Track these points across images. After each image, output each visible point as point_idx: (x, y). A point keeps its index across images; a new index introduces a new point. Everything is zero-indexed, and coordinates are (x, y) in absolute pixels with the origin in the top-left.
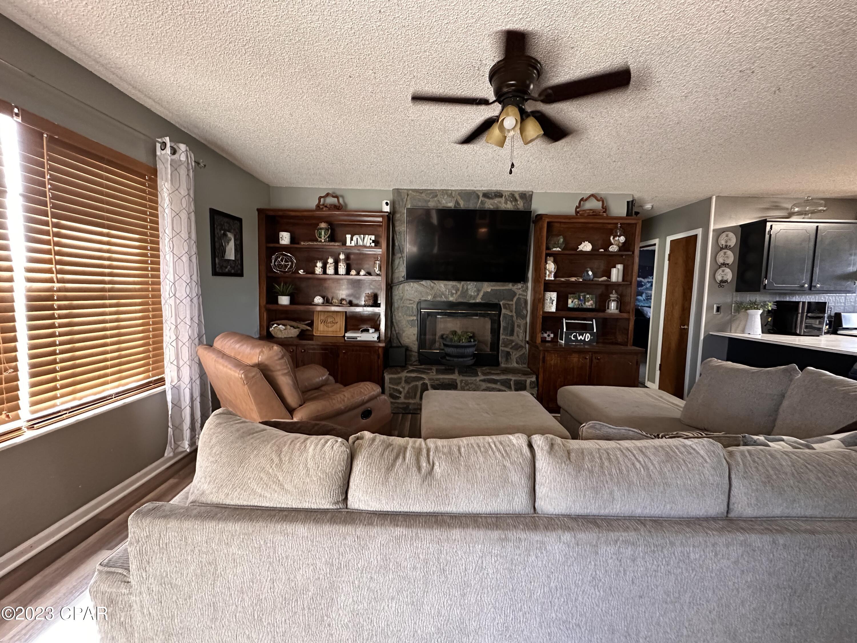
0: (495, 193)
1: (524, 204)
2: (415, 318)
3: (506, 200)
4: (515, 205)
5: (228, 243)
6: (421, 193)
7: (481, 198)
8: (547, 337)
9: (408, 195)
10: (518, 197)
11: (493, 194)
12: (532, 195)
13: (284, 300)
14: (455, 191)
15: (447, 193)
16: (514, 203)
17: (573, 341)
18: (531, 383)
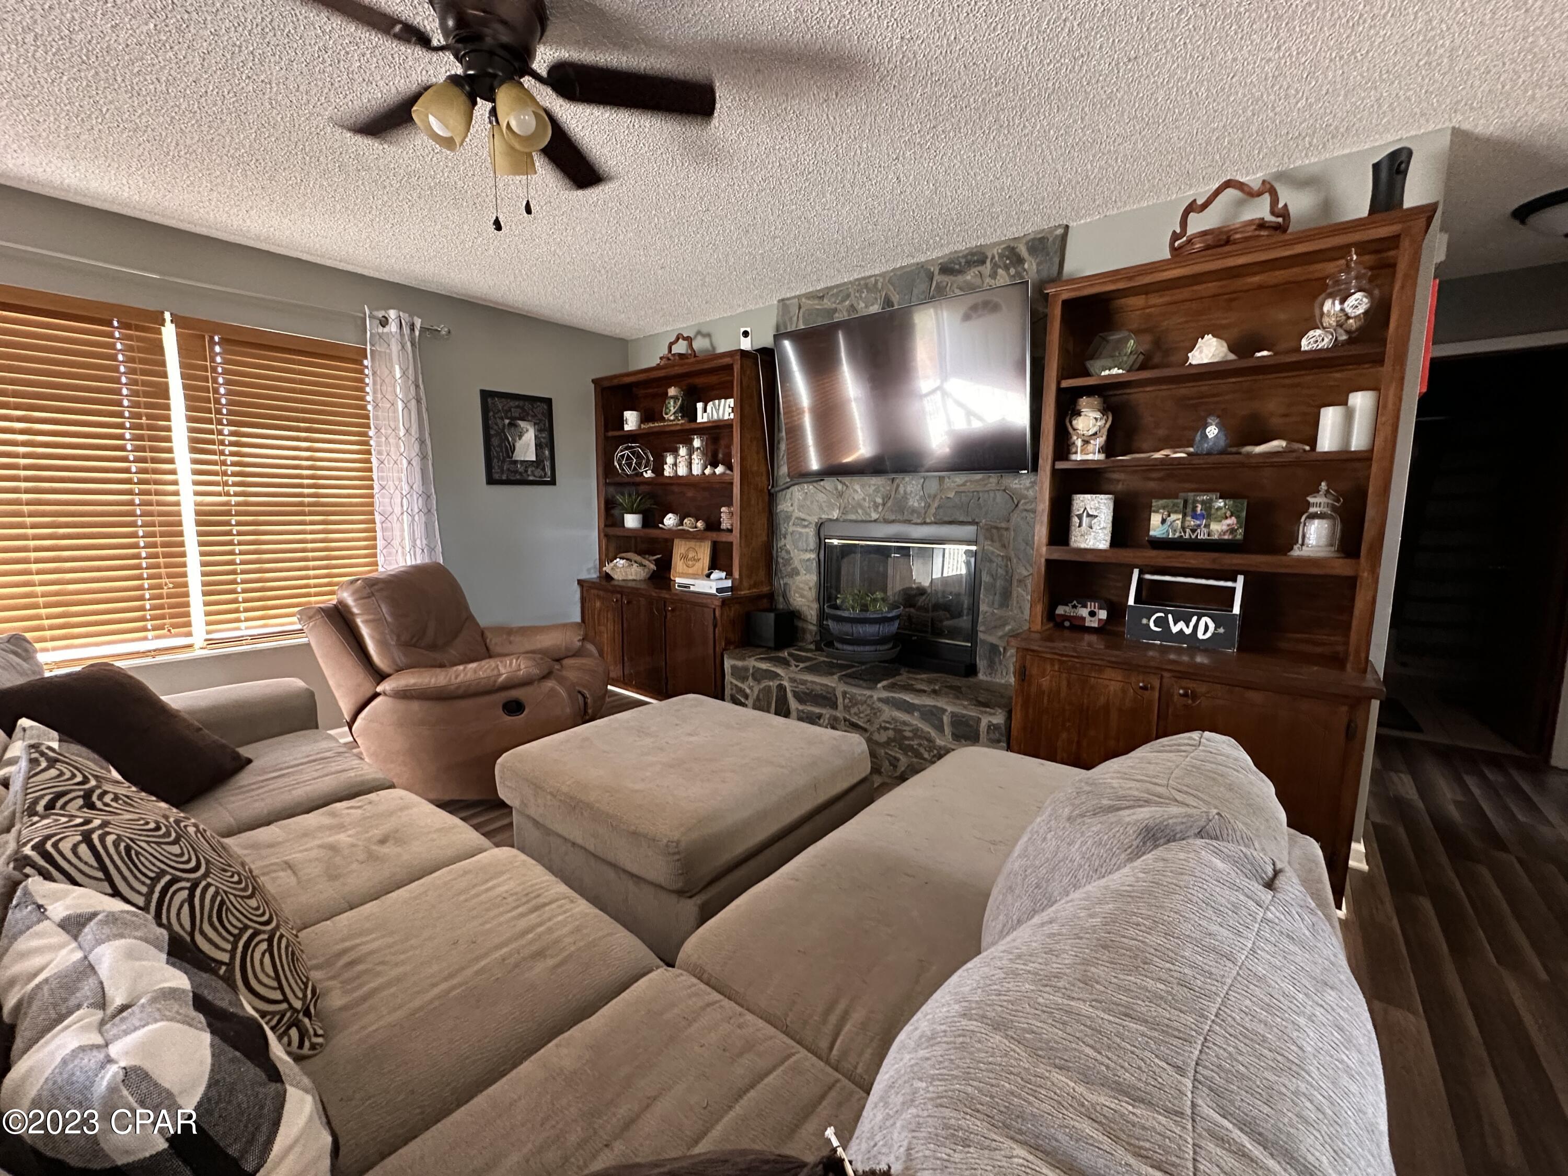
0: (965, 256)
1: (1038, 265)
2: (813, 556)
3: (995, 266)
4: (1018, 274)
5: (520, 437)
6: (822, 298)
7: (937, 278)
8: (1088, 618)
9: (800, 308)
10: (1023, 250)
11: (963, 261)
12: (1064, 237)
13: (632, 521)
14: (883, 275)
15: (866, 285)
16: (1012, 271)
17: (1155, 636)
18: (990, 726)
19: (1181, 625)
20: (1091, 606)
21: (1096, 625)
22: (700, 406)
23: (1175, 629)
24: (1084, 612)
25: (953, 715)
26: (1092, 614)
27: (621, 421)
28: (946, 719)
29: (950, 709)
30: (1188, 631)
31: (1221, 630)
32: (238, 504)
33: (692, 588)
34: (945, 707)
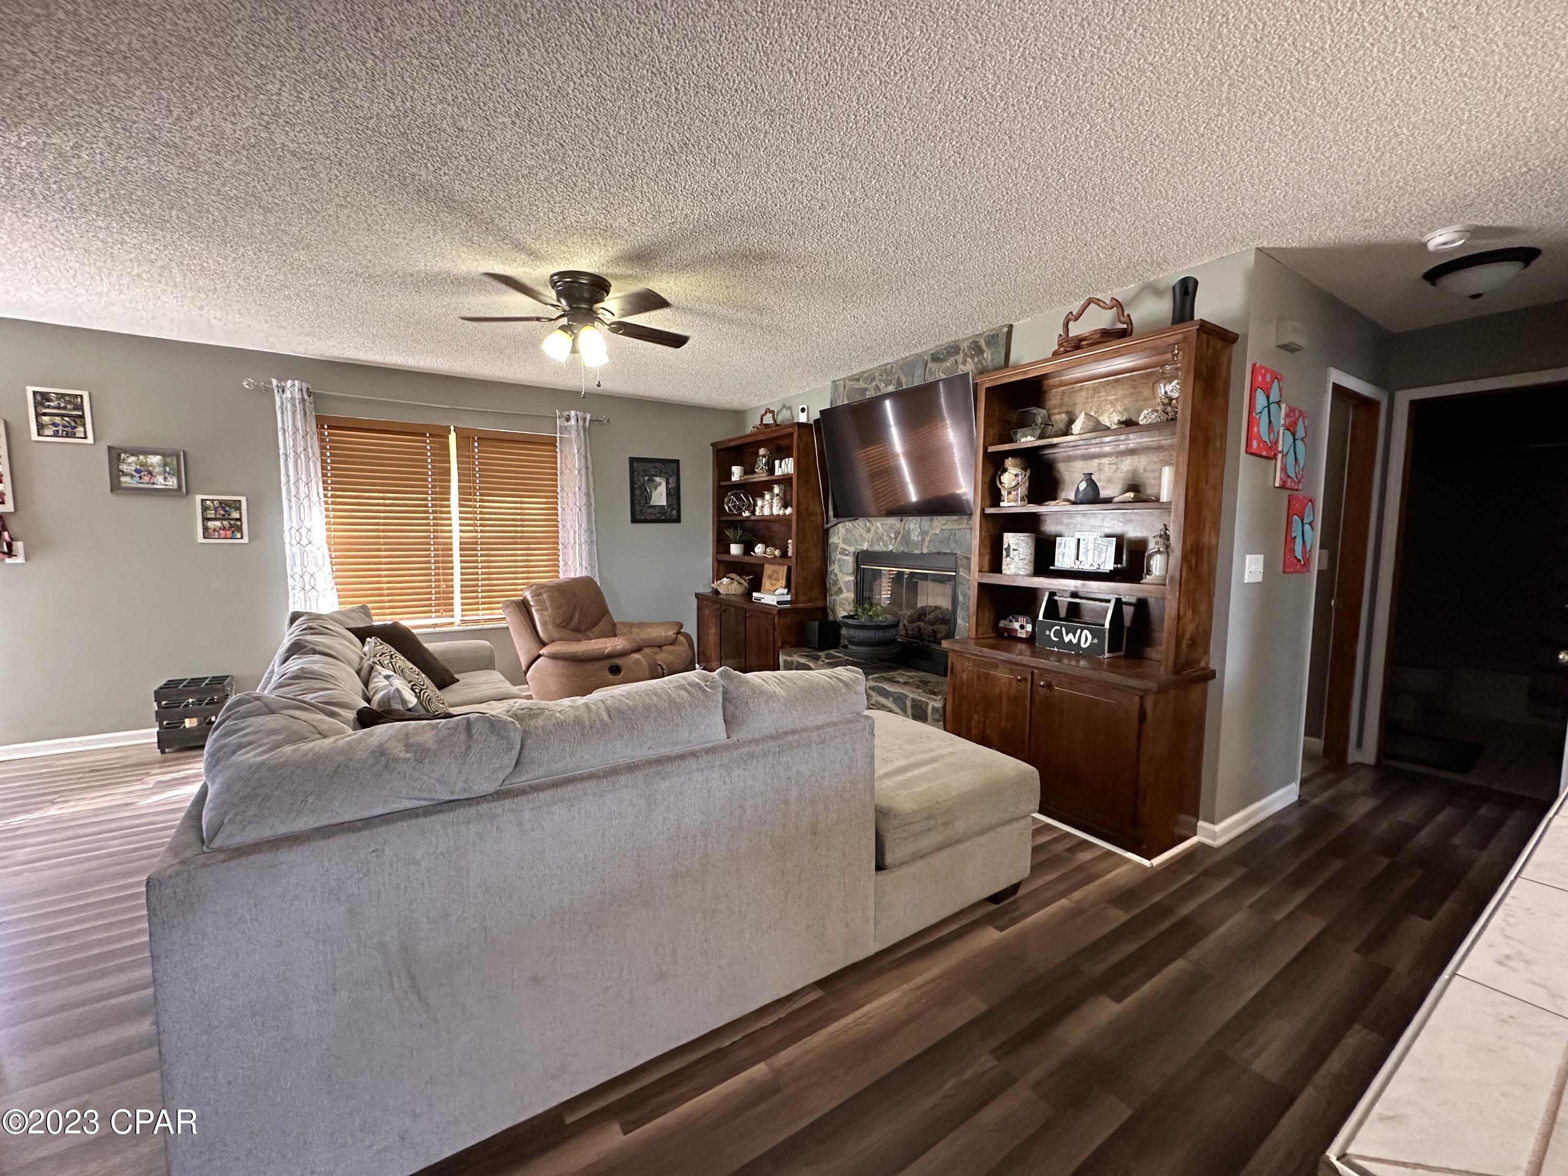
0: (946, 349)
1: (992, 355)
2: (852, 578)
3: (966, 356)
4: (980, 361)
5: (656, 489)
6: (858, 380)
7: (930, 364)
8: (1020, 630)
9: (845, 387)
10: (982, 343)
11: (945, 352)
12: (1009, 335)
13: (735, 549)
14: (896, 362)
15: (885, 370)
16: (976, 359)
17: (1054, 644)
18: (934, 708)
19: (1071, 636)
20: (1022, 620)
21: (1024, 636)
22: (777, 462)
23: (1067, 639)
24: (1016, 625)
25: (913, 700)
26: (1022, 627)
27: (730, 474)
28: (909, 703)
29: (911, 695)
30: (1075, 641)
31: (1096, 641)
32: (482, 537)
33: (762, 601)
34: (909, 694)
